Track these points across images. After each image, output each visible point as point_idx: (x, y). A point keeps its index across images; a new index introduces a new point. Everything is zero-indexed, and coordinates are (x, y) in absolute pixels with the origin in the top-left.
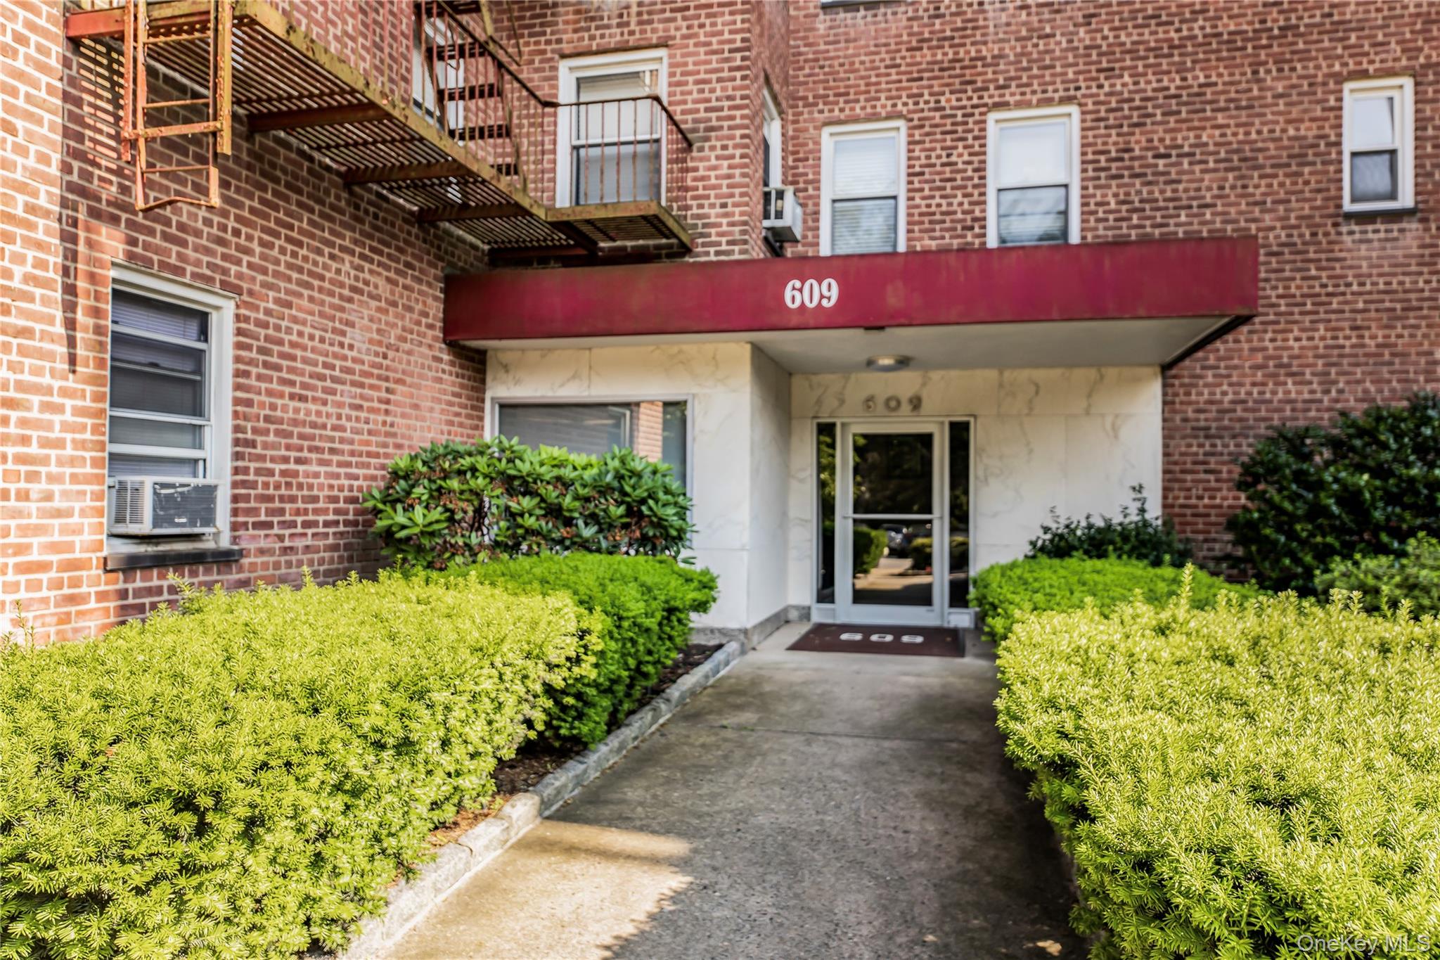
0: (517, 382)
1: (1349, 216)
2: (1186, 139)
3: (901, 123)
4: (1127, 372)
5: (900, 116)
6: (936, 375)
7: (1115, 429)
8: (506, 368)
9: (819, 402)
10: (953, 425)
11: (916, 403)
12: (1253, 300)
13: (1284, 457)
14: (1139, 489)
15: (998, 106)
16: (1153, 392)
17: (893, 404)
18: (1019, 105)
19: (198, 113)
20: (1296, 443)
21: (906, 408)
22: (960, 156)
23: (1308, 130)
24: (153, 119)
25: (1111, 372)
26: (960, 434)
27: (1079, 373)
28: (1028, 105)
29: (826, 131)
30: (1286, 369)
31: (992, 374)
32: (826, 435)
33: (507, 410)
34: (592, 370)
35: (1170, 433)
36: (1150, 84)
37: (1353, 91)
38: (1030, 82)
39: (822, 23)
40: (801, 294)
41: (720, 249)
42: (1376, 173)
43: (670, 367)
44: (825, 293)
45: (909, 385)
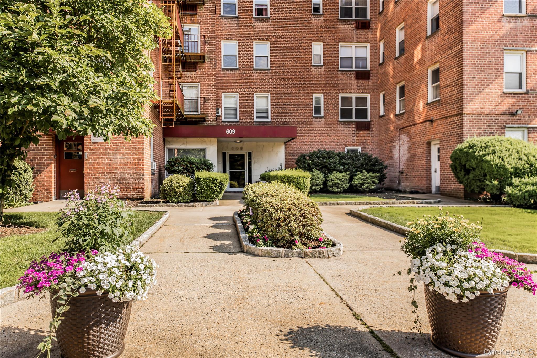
0: (171, 145)
1: (314, 117)
2: (288, 101)
3: (238, 93)
4: (279, 143)
5: (237, 92)
6: (245, 143)
7: (277, 154)
8: (169, 142)
9: (223, 148)
10: (249, 153)
11: (242, 149)
12: (296, 136)
13: (302, 159)
14: (281, 164)
15: (256, 92)
16: (283, 147)
17: (237, 149)
18: (260, 92)
19: (171, 115)
20: (304, 156)
21: (240, 149)
22: (249, 101)
23: (307, 102)
24: (164, 115)
25: (276, 143)
26: (250, 154)
27: (271, 143)
28: (261, 92)
29: (223, 94)
30: (304, 144)
31: (255, 143)
32: (224, 155)
33: (169, 150)
34: (187, 143)
35: (286, 155)
36: (282, 91)
37: (314, 95)
38: (261, 88)
39: (222, 72)
40: (229, 132)
41: (211, 121)
42: (318, 110)
43: (202, 143)
44: (233, 132)
45: (240, 145)
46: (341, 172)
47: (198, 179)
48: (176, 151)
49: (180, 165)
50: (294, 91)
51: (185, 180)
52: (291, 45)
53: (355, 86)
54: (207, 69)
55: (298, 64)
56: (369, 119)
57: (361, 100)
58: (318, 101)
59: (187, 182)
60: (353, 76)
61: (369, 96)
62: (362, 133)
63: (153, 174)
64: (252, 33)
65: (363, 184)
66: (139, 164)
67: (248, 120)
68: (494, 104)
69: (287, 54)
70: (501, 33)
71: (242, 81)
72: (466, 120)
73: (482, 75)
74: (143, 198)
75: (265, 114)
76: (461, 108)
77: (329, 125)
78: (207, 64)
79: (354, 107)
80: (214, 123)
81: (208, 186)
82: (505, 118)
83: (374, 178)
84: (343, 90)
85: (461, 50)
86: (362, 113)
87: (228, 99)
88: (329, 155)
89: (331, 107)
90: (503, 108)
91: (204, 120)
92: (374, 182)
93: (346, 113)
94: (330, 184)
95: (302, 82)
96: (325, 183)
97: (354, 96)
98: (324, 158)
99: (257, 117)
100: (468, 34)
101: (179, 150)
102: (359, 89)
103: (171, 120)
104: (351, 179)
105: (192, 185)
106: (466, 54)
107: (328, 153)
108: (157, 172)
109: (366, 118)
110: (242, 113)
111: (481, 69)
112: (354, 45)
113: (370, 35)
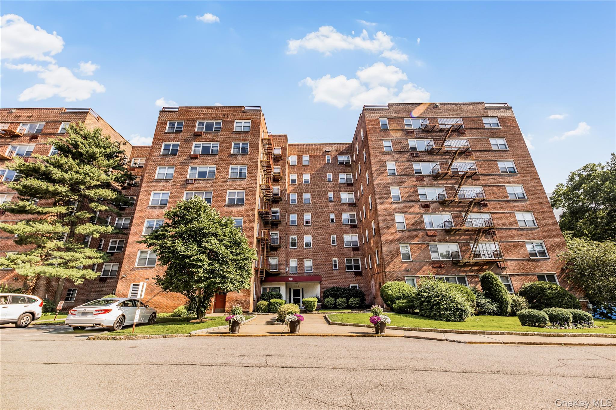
1: (334, 270)
2: (321, 262)
4: (317, 284)
5: (297, 259)
6: (300, 284)
7: (316, 288)
8: (264, 285)
9: (288, 287)
13: (326, 291)
15: (305, 258)
16: (319, 285)
17: (296, 286)
19: (263, 274)
21: (298, 287)
22: (302, 263)
23: (330, 262)
24: (260, 275)
25: (315, 284)
26: (303, 289)
27: (313, 284)
28: (308, 259)
29: (290, 260)
31: (306, 284)
32: (290, 289)
33: (263, 288)
34: (271, 285)
35: (320, 289)
36: (318, 257)
37: (333, 259)
38: (308, 257)
39: (290, 250)
40: (290, 279)
41: (283, 274)
42: (335, 266)
43: (278, 284)
44: (292, 279)
45: (298, 285)
46: (342, 298)
47: (271, 302)
48: (268, 289)
49: (267, 296)
50: (323, 257)
51: (266, 303)
52: (321, 236)
53: (353, 254)
54: (282, 250)
55: (325, 245)
56: (361, 270)
57: (356, 261)
58: (335, 261)
59: (267, 304)
60: (351, 249)
61: (360, 259)
62: (358, 277)
63: (254, 300)
64: (303, 232)
65: (352, 304)
66: (248, 297)
67: (302, 272)
68: (398, 266)
69: (319, 241)
70: (397, 237)
71: (299, 254)
72: (387, 274)
73: (391, 254)
74: (249, 312)
75: (310, 269)
76: (384, 268)
77: (341, 273)
78: (282, 248)
79: (353, 264)
80: (284, 275)
81: (274, 305)
82: (404, 272)
83: (358, 300)
84: (347, 256)
85: (381, 245)
86: (357, 267)
87: (293, 262)
88: (338, 289)
89: (341, 264)
90: (403, 268)
91: (279, 274)
92: (357, 303)
93: (349, 267)
94: (337, 304)
95: (327, 253)
96: (335, 304)
97: (353, 259)
98: (335, 291)
99: (306, 271)
100: (383, 238)
101: (270, 288)
102: (354, 256)
103: (263, 276)
104: (348, 301)
105: (268, 305)
106: (383, 246)
107: (338, 288)
108: (256, 300)
109: (359, 269)
110: (299, 269)
111: (390, 252)
112: (351, 235)
113: (358, 231)
